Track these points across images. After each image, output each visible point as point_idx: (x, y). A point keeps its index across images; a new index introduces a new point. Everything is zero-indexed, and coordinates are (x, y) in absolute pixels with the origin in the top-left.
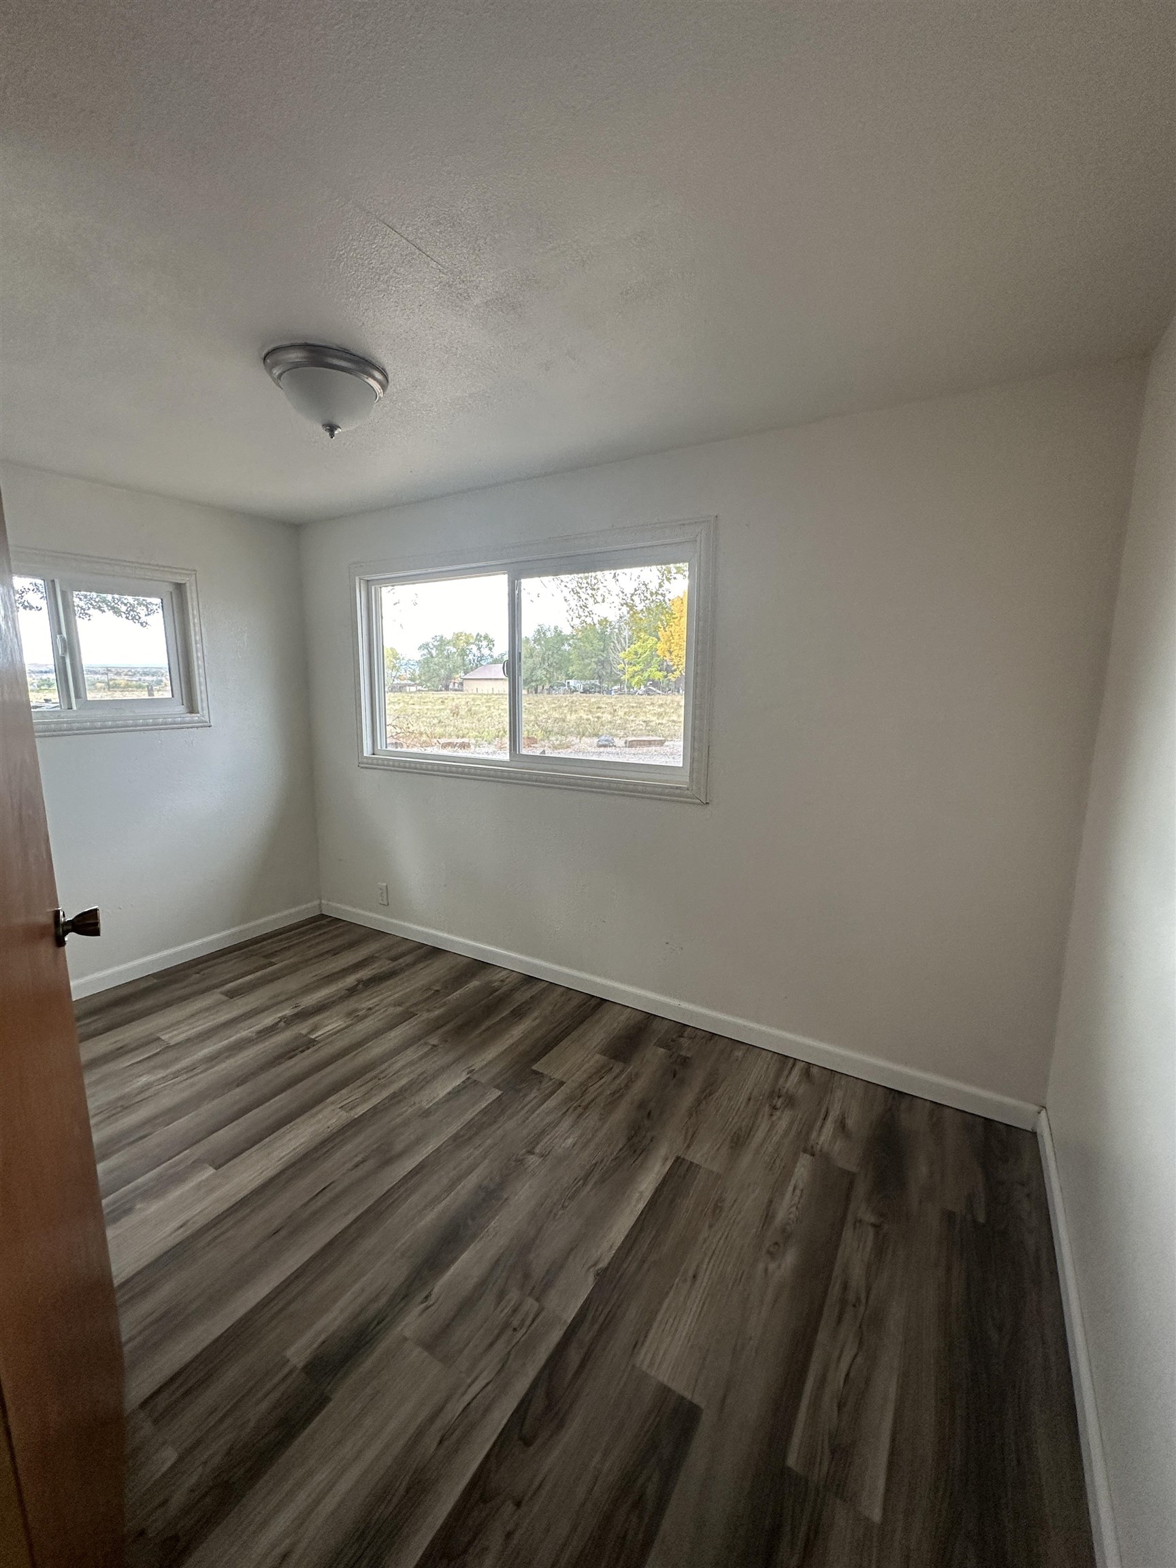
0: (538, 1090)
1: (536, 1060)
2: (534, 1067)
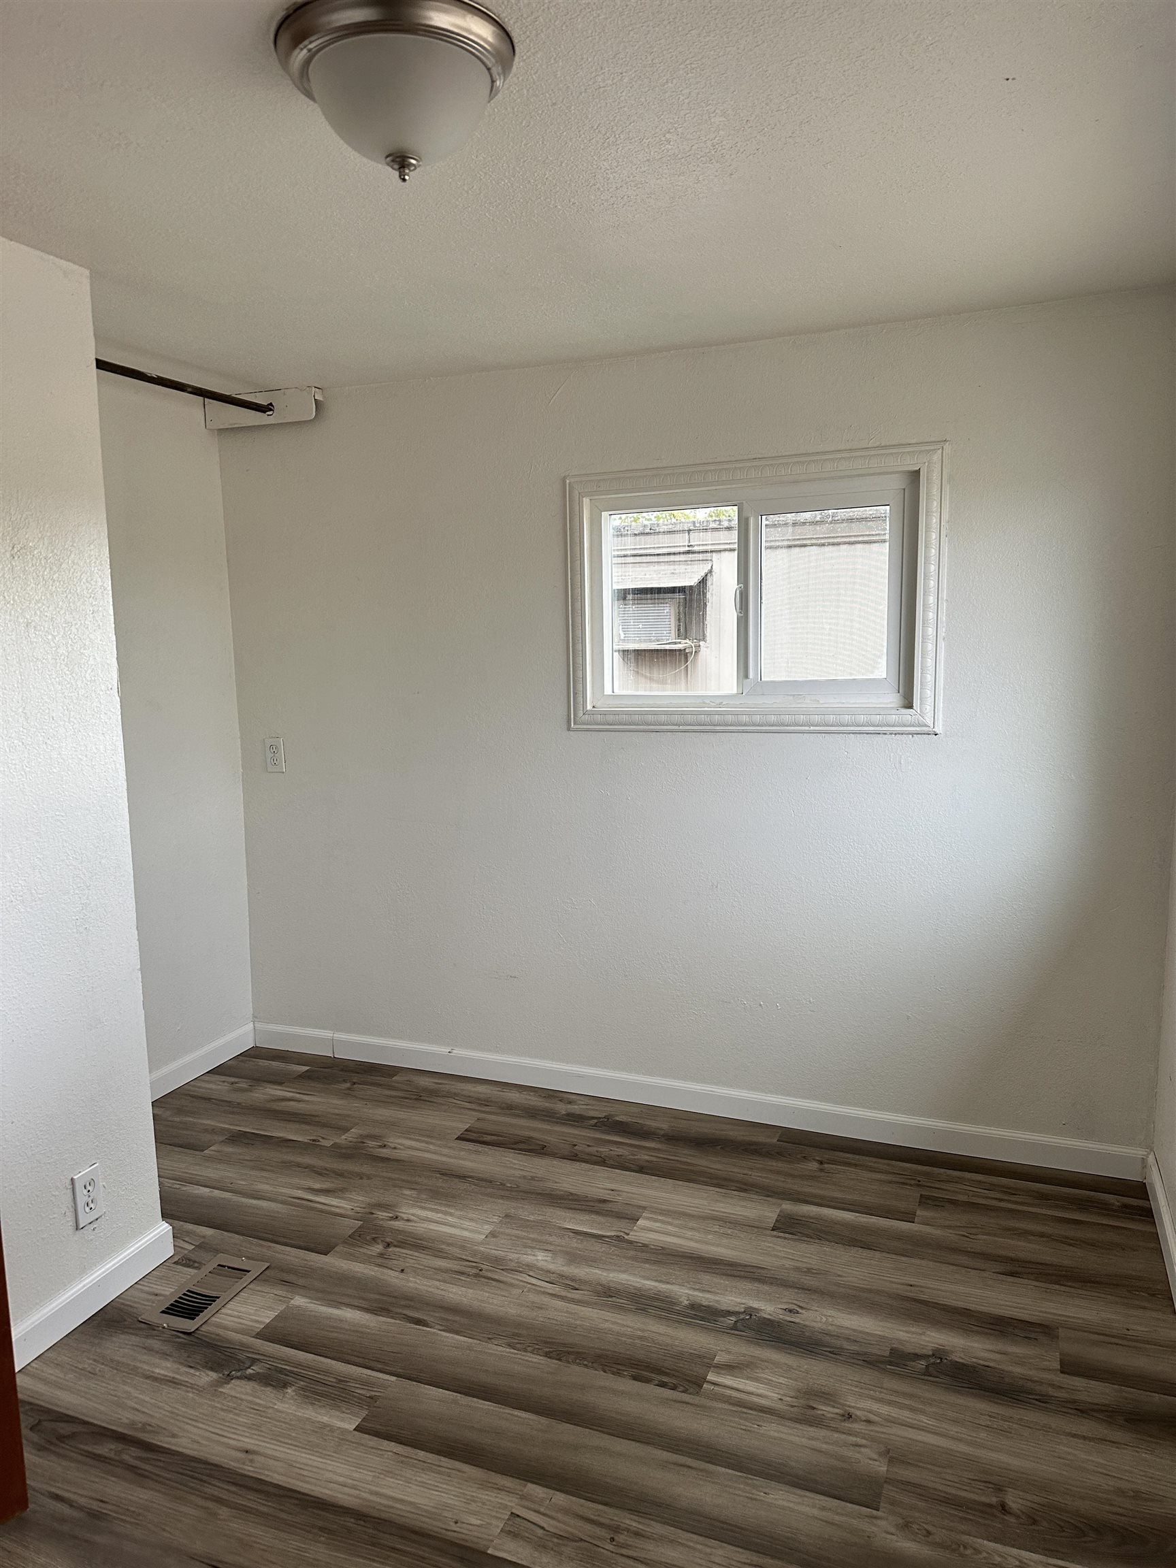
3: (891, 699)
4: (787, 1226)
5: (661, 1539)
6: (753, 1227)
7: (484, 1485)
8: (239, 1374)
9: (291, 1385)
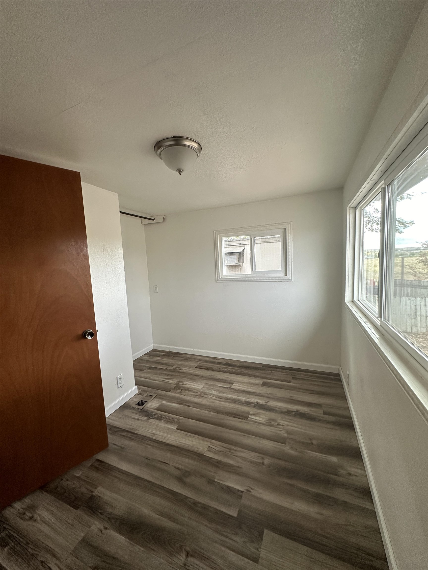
0: (244, 542)
1: (274, 529)
2: (266, 531)
3: (283, 274)
4: (264, 384)
5: (240, 451)
6: (258, 385)
7: (203, 440)
8: (152, 417)
9: (162, 420)
